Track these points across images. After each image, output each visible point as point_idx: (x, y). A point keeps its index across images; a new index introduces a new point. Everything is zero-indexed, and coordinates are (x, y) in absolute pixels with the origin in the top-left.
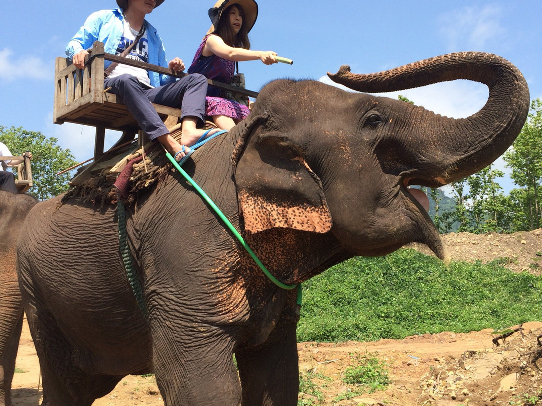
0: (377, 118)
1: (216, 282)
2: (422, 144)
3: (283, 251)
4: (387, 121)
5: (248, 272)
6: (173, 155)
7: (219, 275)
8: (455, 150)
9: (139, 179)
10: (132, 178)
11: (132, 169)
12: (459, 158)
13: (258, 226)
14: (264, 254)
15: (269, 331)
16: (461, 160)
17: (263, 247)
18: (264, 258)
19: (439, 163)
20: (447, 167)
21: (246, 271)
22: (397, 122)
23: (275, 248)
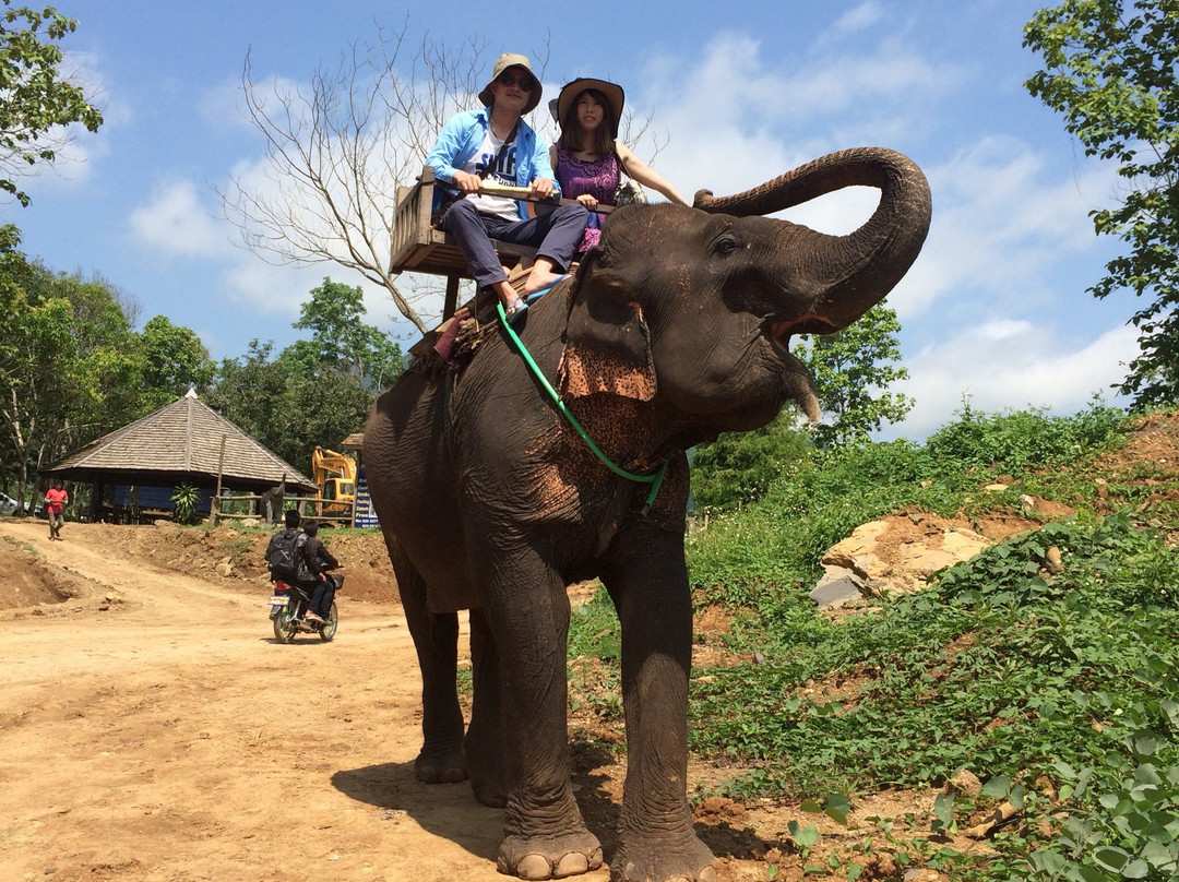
0: (732, 244)
1: (531, 468)
2: (784, 272)
3: (622, 428)
4: (743, 246)
5: (580, 455)
6: (505, 308)
7: (533, 458)
8: (826, 276)
9: (466, 340)
10: (457, 339)
11: (459, 328)
12: (828, 286)
13: (583, 389)
14: (599, 432)
15: (609, 537)
16: (831, 288)
17: (596, 423)
18: (599, 437)
19: (802, 295)
20: (813, 300)
21: (577, 455)
22: (757, 246)
23: (611, 423)
